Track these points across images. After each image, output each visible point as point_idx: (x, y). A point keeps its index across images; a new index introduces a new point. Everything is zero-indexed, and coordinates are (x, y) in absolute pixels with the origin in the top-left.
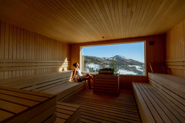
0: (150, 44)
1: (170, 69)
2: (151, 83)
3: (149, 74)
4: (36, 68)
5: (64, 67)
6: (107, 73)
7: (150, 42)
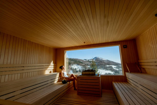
0: (124, 48)
1: (144, 69)
7: (124, 46)
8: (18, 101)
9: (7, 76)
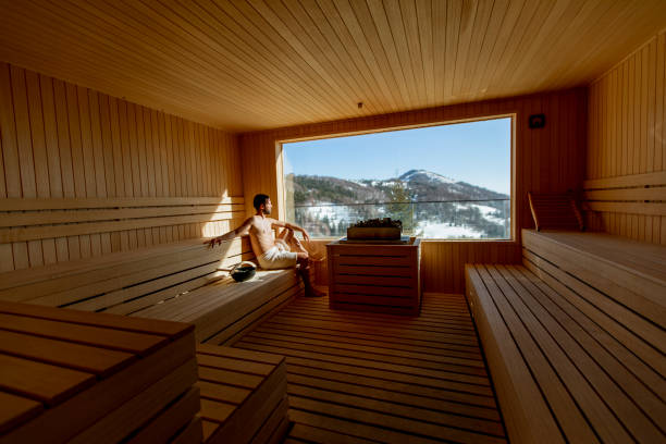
0: (532, 126)
2: (531, 266)
3: (525, 233)
4: (115, 227)
7: (531, 118)
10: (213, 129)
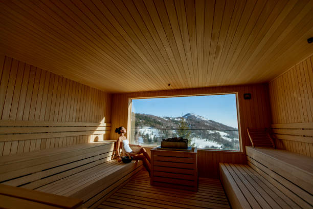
0: (245, 98)
1: (281, 141)
2: (252, 166)
3: (247, 148)
5: (99, 134)
6: (176, 147)
7: (245, 95)
8: (43, 191)
9: (15, 144)
10: (100, 91)
